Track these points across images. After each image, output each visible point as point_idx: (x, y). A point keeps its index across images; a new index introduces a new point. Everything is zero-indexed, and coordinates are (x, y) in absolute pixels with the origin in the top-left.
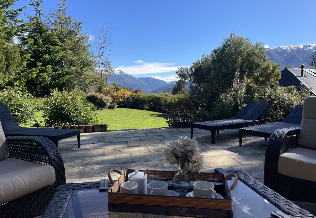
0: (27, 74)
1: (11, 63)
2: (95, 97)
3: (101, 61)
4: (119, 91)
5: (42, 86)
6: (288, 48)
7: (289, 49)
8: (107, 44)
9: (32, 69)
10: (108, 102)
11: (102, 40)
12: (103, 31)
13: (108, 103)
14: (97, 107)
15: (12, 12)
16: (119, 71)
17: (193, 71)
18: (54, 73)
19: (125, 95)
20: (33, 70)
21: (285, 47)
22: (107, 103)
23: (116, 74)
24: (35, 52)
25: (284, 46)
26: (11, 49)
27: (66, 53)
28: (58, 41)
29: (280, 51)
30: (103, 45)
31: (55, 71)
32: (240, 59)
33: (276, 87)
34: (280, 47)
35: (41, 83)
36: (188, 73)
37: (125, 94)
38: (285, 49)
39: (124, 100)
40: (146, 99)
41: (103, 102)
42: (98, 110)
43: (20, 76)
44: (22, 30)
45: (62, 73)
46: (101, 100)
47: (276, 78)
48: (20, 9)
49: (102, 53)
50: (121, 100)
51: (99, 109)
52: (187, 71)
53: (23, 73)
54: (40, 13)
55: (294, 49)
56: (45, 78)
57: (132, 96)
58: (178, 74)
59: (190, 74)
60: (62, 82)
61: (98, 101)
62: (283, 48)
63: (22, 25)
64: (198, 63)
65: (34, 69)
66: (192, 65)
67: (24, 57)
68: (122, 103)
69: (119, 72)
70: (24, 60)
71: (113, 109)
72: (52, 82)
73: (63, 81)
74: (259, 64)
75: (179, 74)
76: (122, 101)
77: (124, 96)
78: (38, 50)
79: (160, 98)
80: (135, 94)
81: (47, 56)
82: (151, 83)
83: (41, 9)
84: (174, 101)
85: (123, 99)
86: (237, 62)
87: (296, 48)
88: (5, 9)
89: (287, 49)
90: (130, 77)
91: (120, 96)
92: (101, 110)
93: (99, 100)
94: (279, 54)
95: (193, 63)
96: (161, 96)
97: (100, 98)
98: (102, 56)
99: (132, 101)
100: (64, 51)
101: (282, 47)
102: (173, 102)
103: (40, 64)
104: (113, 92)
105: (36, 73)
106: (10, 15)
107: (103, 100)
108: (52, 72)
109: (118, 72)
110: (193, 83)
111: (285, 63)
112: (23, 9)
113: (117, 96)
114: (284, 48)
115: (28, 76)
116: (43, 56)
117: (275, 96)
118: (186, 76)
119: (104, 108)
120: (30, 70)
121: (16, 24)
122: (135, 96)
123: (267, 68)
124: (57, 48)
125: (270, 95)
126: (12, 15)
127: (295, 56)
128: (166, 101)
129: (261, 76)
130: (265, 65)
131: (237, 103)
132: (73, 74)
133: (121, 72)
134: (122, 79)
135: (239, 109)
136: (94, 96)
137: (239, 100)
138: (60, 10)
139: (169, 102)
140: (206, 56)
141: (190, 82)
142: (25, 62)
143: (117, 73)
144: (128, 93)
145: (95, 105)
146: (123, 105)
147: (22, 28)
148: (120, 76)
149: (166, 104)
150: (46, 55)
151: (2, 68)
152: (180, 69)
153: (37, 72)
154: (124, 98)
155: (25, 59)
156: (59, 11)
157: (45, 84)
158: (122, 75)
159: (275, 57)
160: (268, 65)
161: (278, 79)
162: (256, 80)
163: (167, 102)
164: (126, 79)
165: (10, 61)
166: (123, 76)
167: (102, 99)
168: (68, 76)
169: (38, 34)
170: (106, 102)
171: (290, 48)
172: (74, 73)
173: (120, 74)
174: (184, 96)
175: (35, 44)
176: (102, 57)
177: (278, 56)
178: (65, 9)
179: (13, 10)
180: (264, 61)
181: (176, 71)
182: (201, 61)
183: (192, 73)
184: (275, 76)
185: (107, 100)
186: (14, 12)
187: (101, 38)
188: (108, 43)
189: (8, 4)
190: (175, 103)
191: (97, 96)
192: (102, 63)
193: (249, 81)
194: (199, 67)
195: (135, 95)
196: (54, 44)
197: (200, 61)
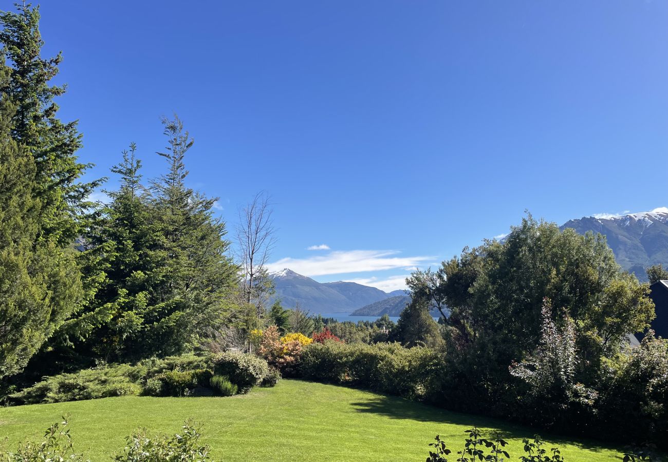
0: (94, 315)
1: (63, 306)
2: (234, 363)
3: (249, 270)
4: (286, 338)
5: (124, 337)
6: (645, 217)
7: (647, 218)
8: (262, 234)
9: (105, 306)
10: (261, 374)
11: (253, 227)
12: (254, 209)
13: (260, 376)
14: (236, 387)
15: (77, 189)
16: (285, 269)
17: (444, 281)
18: (151, 308)
19: (297, 347)
20: (107, 307)
21: (639, 215)
22: (257, 377)
23: (279, 276)
24: (115, 264)
25: (634, 214)
26: (66, 276)
27: (178, 263)
28: (163, 239)
29: (628, 223)
30: (254, 236)
31: (152, 302)
32: (555, 272)
33: (647, 341)
34: (627, 216)
35: (122, 331)
36: (433, 283)
37: (297, 345)
38: (639, 220)
39: (296, 360)
40: (345, 359)
41: (251, 374)
42: (238, 393)
43: (81, 319)
44: (93, 223)
45: (167, 305)
46: (246, 370)
47: (643, 316)
48: (93, 183)
49: (251, 253)
50: (289, 358)
51: (241, 391)
52: (432, 280)
53: (87, 313)
54: (134, 186)
55: (660, 219)
56: (132, 322)
57: (314, 352)
58: (412, 285)
59: (439, 286)
60: (166, 326)
61: (241, 373)
62: (634, 217)
63: (96, 213)
64: (455, 264)
65: (109, 305)
66: (442, 268)
67: (93, 280)
68: (291, 367)
69: (285, 271)
70: (92, 286)
71: (272, 386)
72: (146, 327)
73: (167, 323)
74: (598, 284)
75: (413, 287)
76: (292, 362)
77: (297, 350)
78: (123, 262)
79: (376, 355)
80: (319, 346)
81: (140, 274)
82: (351, 294)
83: (135, 179)
84: (409, 367)
85: (294, 356)
86: (549, 281)
87: (662, 218)
88: (64, 185)
89: (644, 220)
90: (308, 282)
91: (288, 349)
92: (245, 393)
93: (242, 369)
94: (628, 229)
95: (443, 264)
96: (379, 353)
97: (243, 366)
98: (251, 259)
99: (314, 361)
100: (174, 260)
101: (632, 215)
102: (407, 369)
103: (123, 291)
104: (274, 340)
105: (114, 312)
106: (72, 194)
107: (251, 369)
108: (147, 306)
109: (283, 273)
110: (445, 306)
111: (643, 249)
112: (100, 183)
113: (282, 349)
114: (636, 217)
115: (97, 319)
116: (132, 274)
117: (649, 362)
118: (429, 291)
119: (252, 386)
120: (101, 307)
121: (82, 212)
122: (321, 349)
123: (619, 293)
124: (162, 254)
125: (638, 360)
126: (76, 194)
127: (664, 234)
128: (390, 364)
129: (607, 311)
130: (613, 286)
131: (558, 380)
132: (189, 307)
133: (290, 272)
134: (290, 287)
135: (567, 397)
136: (232, 360)
137: (565, 372)
138: (172, 179)
139: (396, 367)
140: (471, 251)
141: (439, 304)
142: (93, 289)
143: (281, 275)
144: (304, 342)
145: (233, 382)
146: (294, 370)
147: (95, 220)
148: (287, 280)
149: (391, 372)
150: (138, 272)
151: (41, 322)
152: (415, 275)
153: (115, 310)
154: (296, 354)
155: (95, 283)
156: (170, 180)
157: (129, 332)
158: (291, 278)
159: (620, 236)
160: (622, 287)
161: (648, 319)
162: (598, 322)
163: (393, 366)
164: (298, 286)
165: (62, 303)
166: (292, 281)
167: (249, 366)
168: (178, 314)
169: (126, 229)
170: (257, 374)
171: (650, 217)
172: (192, 305)
173: (287, 276)
174: (430, 352)
175: (118, 250)
176: (251, 261)
177: (626, 234)
178: (183, 176)
179: (81, 185)
180: (611, 276)
181: (407, 279)
182: (461, 260)
183: (441, 285)
184: (640, 312)
185: (260, 369)
186: (82, 190)
187: (250, 223)
188: (265, 232)
189: (72, 176)
190: (411, 370)
191: (237, 360)
192: (252, 273)
193: (582, 324)
194: (458, 273)
195: (319, 348)
196: (155, 246)
197: (458, 260)
